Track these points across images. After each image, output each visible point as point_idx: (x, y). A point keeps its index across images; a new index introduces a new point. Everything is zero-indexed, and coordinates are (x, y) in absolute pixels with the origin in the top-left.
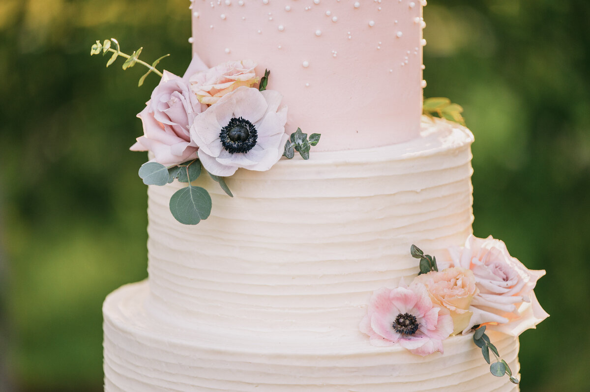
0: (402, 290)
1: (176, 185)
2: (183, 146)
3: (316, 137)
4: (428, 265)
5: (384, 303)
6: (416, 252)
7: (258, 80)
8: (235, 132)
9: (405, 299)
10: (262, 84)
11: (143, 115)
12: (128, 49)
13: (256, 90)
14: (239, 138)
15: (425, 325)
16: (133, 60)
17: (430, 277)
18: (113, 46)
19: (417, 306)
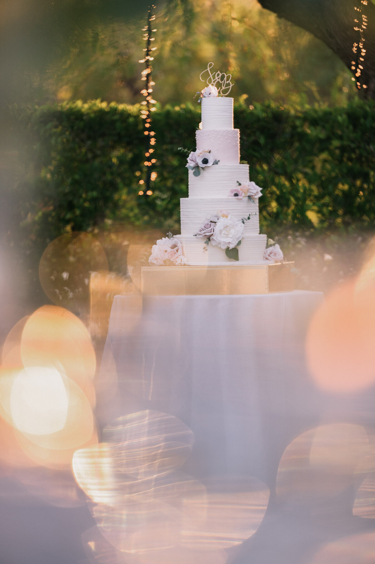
0: (235, 188)
1: (194, 171)
2: (194, 163)
3: (219, 161)
4: (240, 184)
5: (232, 191)
6: (238, 182)
7: (209, 152)
8: (204, 160)
9: (236, 190)
10: (210, 152)
11: (188, 159)
12: (184, 149)
13: (208, 153)
14: (205, 161)
15: (239, 195)
16: (186, 150)
17: (240, 186)
18: (182, 148)
19: (238, 192)
